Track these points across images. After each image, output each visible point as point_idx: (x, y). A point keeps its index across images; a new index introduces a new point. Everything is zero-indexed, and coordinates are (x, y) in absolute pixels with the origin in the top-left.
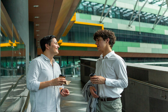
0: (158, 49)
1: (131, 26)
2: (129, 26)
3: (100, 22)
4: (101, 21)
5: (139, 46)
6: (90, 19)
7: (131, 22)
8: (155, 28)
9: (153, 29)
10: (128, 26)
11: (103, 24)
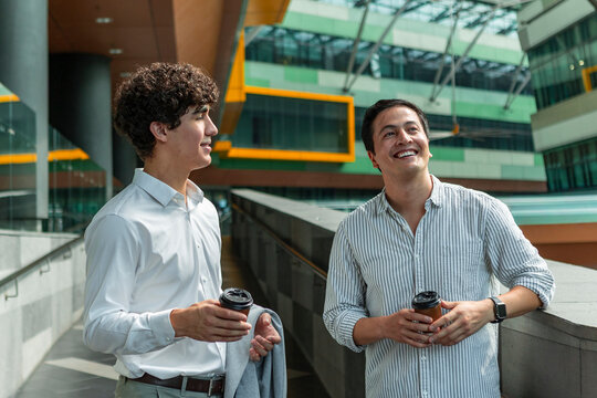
0: (523, 168)
1: (438, 99)
2: (432, 100)
3: (345, 90)
4: (348, 86)
5: (462, 159)
6: (315, 81)
7: (438, 87)
8: (512, 107)
9: (506, 108)
10: (427, 101)
11: (352, 94)
